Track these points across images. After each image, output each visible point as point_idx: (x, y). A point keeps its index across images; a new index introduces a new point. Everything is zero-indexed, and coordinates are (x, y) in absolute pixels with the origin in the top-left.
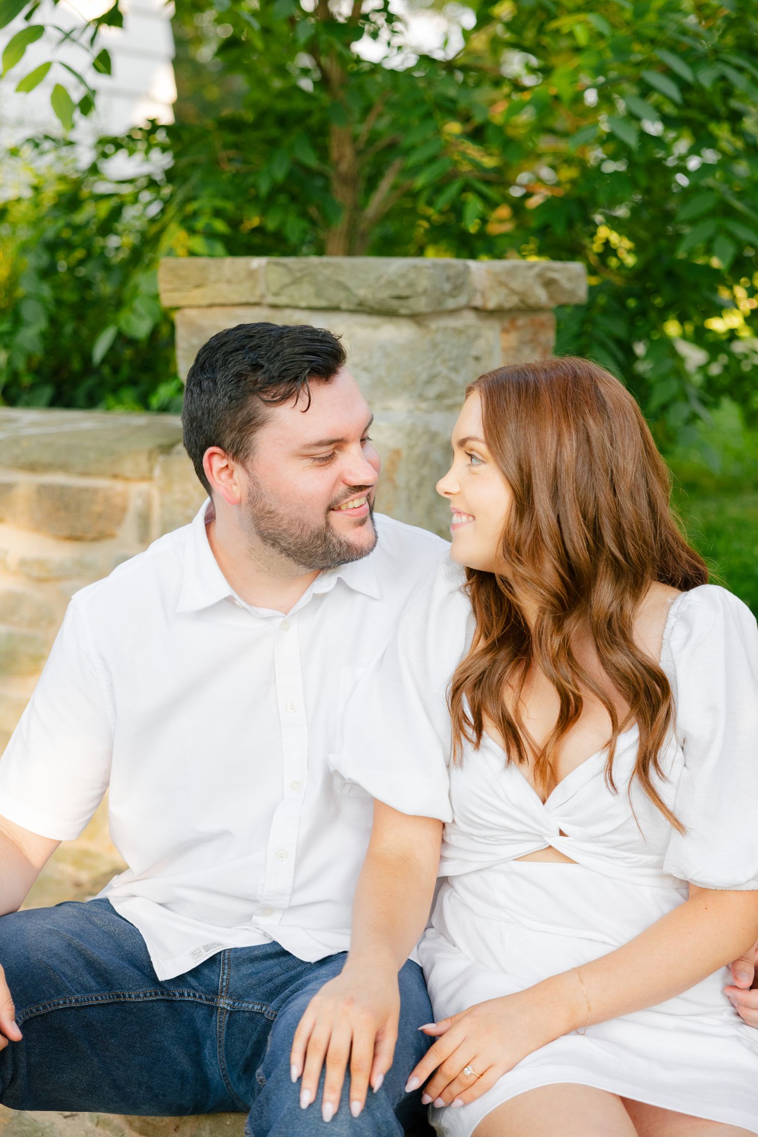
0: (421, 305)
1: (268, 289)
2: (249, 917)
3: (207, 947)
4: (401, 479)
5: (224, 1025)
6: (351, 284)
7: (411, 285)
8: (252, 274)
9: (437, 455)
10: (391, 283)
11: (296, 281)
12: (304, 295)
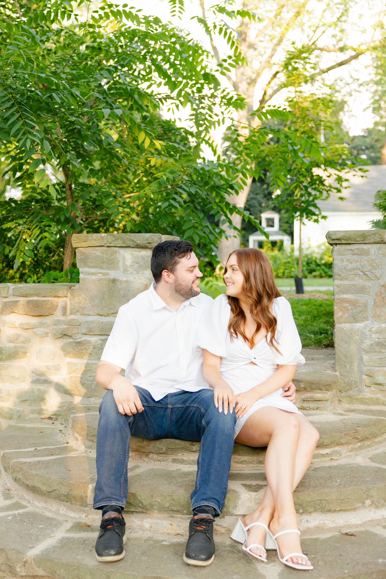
1: (108, 242)
2: (173, 386)
3: (165, 393)
5: (170, 412)
6: (134, 240)
7: (152, 240)
8: (102, 238)
10: (147, 239)
11: (117, 239)
12: (120, 243)
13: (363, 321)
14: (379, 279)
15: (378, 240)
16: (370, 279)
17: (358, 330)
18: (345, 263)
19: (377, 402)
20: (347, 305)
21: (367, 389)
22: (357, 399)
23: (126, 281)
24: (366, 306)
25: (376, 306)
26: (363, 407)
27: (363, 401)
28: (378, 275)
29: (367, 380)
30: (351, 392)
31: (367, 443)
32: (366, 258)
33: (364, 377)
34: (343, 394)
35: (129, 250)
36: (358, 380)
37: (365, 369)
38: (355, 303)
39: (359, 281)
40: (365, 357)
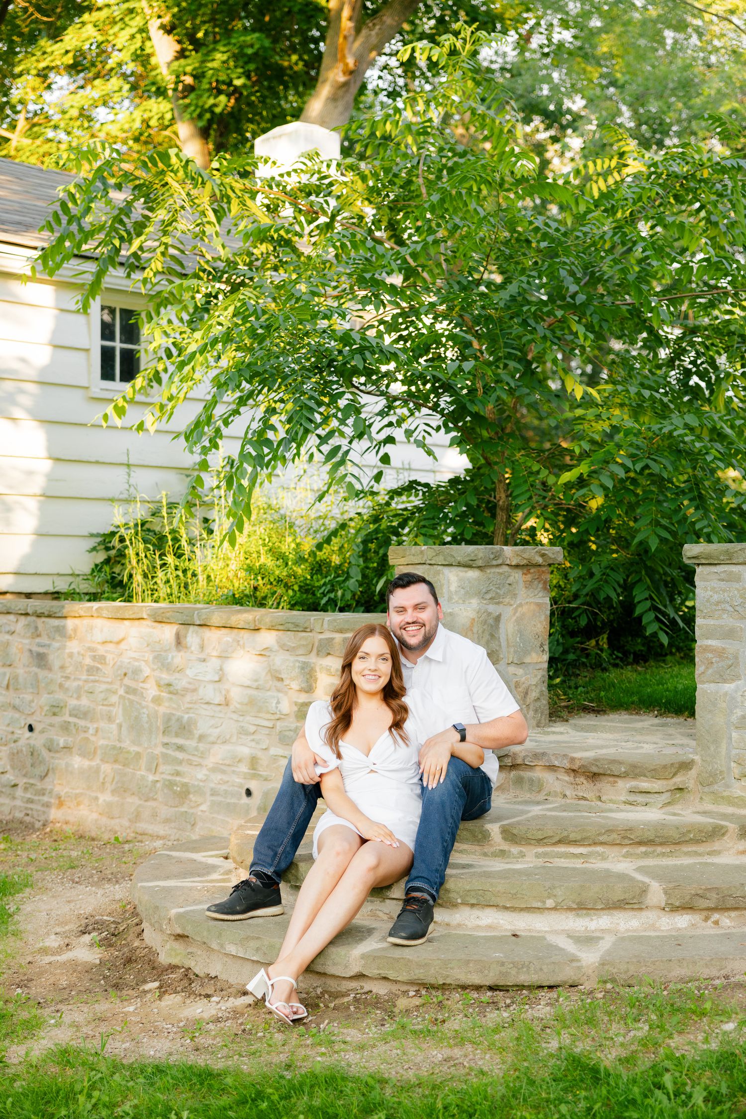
0: (480, 563)
1: (427, 558)
4: (475, 630)
6: (455, 555)
7: (477, 556)
8: (422, 552)
9: (491, 621)
10: (469, 555)
11: (437, 555)
12: (440, 560)
13: (733, 680)
16: (743, 618)
17: (726, 694)
18: (709, 593)
20: (710, 655)
21: (737, 784)
22: (723, 797)
23: (451, 614)
24: (736, 658)
26: (730, 810)
27: (731, 801)
29: (736, 770)
30: (716, 787)
32: (736, 585)
33: (733, 765)
34: (706, 789)
35: (454, 569)
36: (724, 769)
37: (734, 752)
38: (720, 653)
39: (728, 621)
40: (734, 735)
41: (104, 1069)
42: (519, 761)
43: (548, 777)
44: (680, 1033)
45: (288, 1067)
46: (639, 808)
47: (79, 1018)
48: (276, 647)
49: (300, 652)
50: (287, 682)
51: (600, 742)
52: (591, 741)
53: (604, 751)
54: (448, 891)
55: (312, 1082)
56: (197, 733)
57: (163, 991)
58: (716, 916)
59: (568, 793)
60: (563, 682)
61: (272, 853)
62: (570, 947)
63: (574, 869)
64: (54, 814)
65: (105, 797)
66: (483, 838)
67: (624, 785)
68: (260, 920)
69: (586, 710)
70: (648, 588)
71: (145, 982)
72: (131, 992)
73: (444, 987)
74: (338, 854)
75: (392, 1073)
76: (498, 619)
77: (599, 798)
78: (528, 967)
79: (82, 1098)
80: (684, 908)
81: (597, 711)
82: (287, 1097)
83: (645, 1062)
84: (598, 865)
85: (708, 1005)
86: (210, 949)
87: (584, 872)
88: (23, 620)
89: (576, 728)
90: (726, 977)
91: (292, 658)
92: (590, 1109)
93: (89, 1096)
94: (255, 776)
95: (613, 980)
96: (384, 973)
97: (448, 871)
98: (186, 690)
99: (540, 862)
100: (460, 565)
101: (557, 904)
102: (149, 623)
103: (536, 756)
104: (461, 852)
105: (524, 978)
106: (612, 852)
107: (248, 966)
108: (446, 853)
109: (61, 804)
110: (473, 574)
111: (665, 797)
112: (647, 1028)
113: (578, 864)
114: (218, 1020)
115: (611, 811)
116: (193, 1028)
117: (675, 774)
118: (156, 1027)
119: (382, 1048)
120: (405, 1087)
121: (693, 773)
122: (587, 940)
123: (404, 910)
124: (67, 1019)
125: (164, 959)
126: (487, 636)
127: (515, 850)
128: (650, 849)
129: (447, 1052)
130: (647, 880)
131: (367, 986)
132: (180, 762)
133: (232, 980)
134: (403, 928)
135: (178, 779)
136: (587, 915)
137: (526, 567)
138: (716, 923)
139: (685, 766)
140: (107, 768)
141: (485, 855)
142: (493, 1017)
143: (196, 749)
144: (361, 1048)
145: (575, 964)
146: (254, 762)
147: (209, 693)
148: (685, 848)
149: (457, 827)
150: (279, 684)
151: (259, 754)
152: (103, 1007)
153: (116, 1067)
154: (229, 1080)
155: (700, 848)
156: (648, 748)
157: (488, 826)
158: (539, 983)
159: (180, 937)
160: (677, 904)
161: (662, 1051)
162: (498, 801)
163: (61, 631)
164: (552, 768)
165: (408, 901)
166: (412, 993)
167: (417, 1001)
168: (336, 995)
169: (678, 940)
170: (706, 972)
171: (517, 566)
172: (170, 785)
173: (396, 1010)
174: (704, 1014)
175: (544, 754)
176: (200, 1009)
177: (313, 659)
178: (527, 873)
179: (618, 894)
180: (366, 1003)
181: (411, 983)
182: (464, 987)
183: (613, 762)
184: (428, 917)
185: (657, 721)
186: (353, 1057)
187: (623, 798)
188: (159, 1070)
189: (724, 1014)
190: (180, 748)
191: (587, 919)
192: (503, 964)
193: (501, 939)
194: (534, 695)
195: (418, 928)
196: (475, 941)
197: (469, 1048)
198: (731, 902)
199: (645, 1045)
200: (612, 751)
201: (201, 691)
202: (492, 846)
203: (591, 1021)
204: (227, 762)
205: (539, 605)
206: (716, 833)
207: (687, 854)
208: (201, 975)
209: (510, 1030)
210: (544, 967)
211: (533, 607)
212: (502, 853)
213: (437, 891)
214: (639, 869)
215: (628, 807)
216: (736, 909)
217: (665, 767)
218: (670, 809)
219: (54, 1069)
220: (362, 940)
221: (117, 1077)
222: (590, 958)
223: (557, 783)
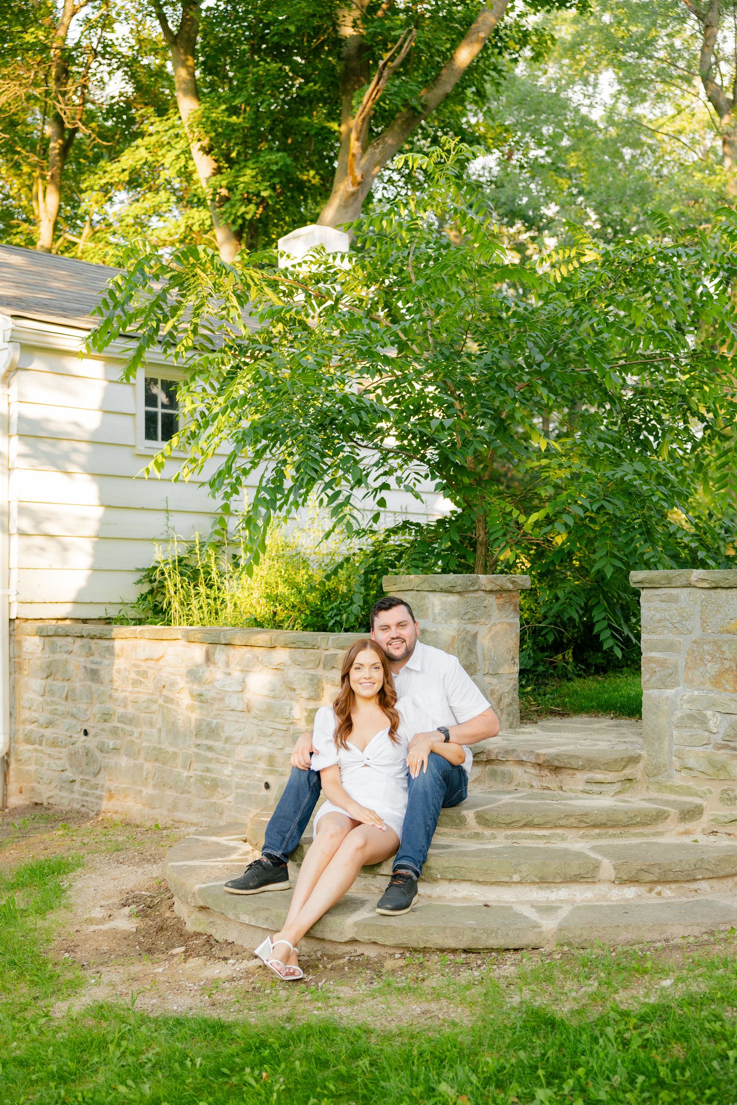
0: (459, 589)
1: (415, 585)
4: (455, 646)
6: (438, 583)
8: (410, 580)
9: (469, 638)
11: (423, 582)
12: (425, 586)
13: (673, 687)
14: (691, 633)
15: (685, 583)
16: (681, 633)
17: (667, 698)
18: (653, 612)
19: (689, 792)
20: (654, 665)
21: (678, 775)
22: (666, 787)
23: (435, 633)
24: (676, 667)
25: (687, 667)
26: (672, 797)
27: (672, 790)
28: (690, 627)
29: (677, 763)
30: (660, 778)
31: (611, 831)
32: (675, 606)
33: (674, 758)
34: (652, 780)
35: (436, 595)
36: (667, 762)
37: (675, 748)
38: (663, 664)
39: (669, 636)
40: (675, 733)
41: (132, 1022)
42: (493, 757)
43: (517, 770)
44: (625, 988)
45: (289, 1019)
46: (595, 796)
47: (115, 978)
48: (289, 662)
49: (309, 666)
50: (298, 692)
51: (562, 741)
52: (555, 740)
53: (565, 748)
54: (429, 868)
55: (308, 1033)
56: (224, 736)
57: (187, 955)
58: (659, 888)
59: (534, 784)
60: (534, 690)
61: (280, 838)
62: (532, 915)
63: (538, 848)
64: (105, 805)
65: (148, 791)
66: (461, 822)
67: (581, 776)
68: (271, 894)
69: (553, 713)
70: (605, 610)
71: (173, 947)
72: (161, 956)
73: (424, 950)
74: (332, 836)
75: (377, 1024)
76: (475, 636)
77: (561, 788)
78: (496, 932)
79: (111, 1047)
80: (631, 882)
81: (562, 715)
82: (286, 1046)
83: (594, 1014)
84: (559, 845)
85: (649, 965)
86: (227, 919)
87: (546, 851)
88: (79, 642)
89: (544, 729)
90: (667, 940)
91: (303, 672)
92: (543, 1055)
93: (119, 1045)
94: (272, 772)
95: (569, 944)
96: (373, 938)
97: (430, 851)
98: (214, 699)
99: (509, 843)
100: (442, 591)
101: (522, 878)
102: (183, 642)
103: (507, 752)
104: (442, 834)
105: (493, 942)
106: (570, 834)
107: (260, 933)
108: (429, 836)
109: (111, 797)
110: (453, 598)
111: (617, 787)
112: (596, 984)
113: (541, 844)
114: (232, 979)
115: (571, 799)
116: (211, 987)
117: (624, 767)
118: (180, 986)
119: (370, 1003)
120: (388, 1037)
121: (641, 765)
122: (548, 909)
123: (391, 885)
124: (105, 979)
125: (190, 928)
126: (465, 652)
127: (487, 832)
128: (603, 831)
129: (425, 1006)
130: (599, 857)
131: (360, 950)
132: (210, 761)
133: (246, 945)
134: (389, 901)
135: (208, 774)
136: (549, 888)
137: (499, 592)
138: (659, 894)
139: (633, 760)
140: (148, 766)
141: (462, 837)
142: (466, 975)
143: (223, 749)
144: (352, 1003)
145: (536, 930)
146: (271, 760)
147: (233, 701)
148: (633, 830)
149: (438, 814)
150: (292, 693)
151: (276, 753)
152: (136, 969)
153: (144, 1020)
154: (238, 1031)
155: (646, 830)
156: (603, 745)
157: (465, 813)
158: (506, 947)
159: (203, 908)
160: (625, 878)
161: (609, 1004)
162: (474, 791)
163: (110, 651)
164: (521, 762)
165: (395, 877)
166: (397, 956)
167: (402, 963)
168: (333, 958)
169: (625, 909)
170: (648, 936)
171: (491, 591)
172: (202, 779)
173: (384, 970)
174: (646, 972)
175: (514, 751)
176: (218, 970)
177: (320, 672)
178: (496, 852)
179: (574, 870)
180: (358, 964)
181: (397, 947)
182: (442, 950)
183: (572, 757)
184: (412, 890)
185: (612, 722)
186: (344, 1011)
187: (581, 788)
188: (179, 1022)
189: (663, 972)
190: (210, 748)
191: (548, 891)
192: (475, 930)
193: (474, 909)
194: (506, 700)
195: (403, 900)
196: (451, 910)
197: (444, 1002)
198: (671, 876)
199: (594, 1000)
200: (572, 747)
201: (227, 700)
202: (468, 829)
203: (549, 979)
204: (249, 760)
205: (510, 624)
206: (659, 817)
207: (634, 835)
208: (221, 941)
209: (479, 988)
210: (510, 933)
211: (505, 626)
212: (477, 836)
213: (421, 868)
214: (593, 848)
215: (585, 795)
216: (676, 882)
217: (616, 761)
218: (621, 796)
219: (90, 1022)
220: (355, 910)
221: (143, 1029)
222: (549, 924)
223: (525, 775)
